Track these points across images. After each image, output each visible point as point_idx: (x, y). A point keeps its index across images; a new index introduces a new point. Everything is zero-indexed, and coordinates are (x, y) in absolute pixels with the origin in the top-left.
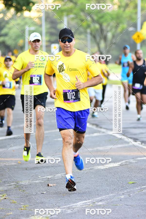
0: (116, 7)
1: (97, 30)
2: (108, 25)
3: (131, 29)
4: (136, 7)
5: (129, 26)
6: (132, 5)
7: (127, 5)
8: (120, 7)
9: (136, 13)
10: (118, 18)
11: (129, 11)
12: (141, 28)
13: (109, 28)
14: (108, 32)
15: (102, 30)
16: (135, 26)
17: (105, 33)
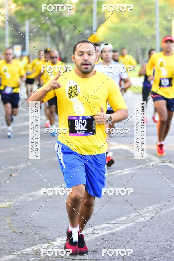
0: (73, 12)
1: (55, 33)
2: (66, 28)
3: (87, 32)
4: (92, 11)
5: (86, 29)
6: (88, 10)
7: (83, 10)
8: (77, 11)
9: (92, 17)
10: (75, 21)
11: (85, 15)
12: (97, 30)
13: (67, 31)
14: (66, 34)
15: (60, 33)
16: (91, 29)
17: (63, 35)
